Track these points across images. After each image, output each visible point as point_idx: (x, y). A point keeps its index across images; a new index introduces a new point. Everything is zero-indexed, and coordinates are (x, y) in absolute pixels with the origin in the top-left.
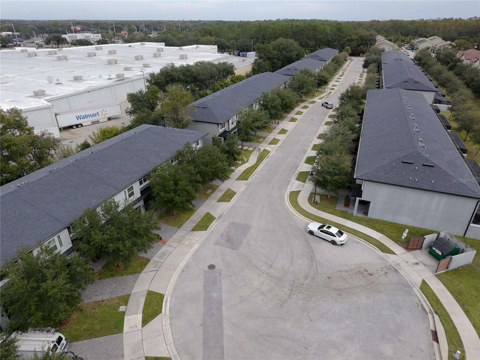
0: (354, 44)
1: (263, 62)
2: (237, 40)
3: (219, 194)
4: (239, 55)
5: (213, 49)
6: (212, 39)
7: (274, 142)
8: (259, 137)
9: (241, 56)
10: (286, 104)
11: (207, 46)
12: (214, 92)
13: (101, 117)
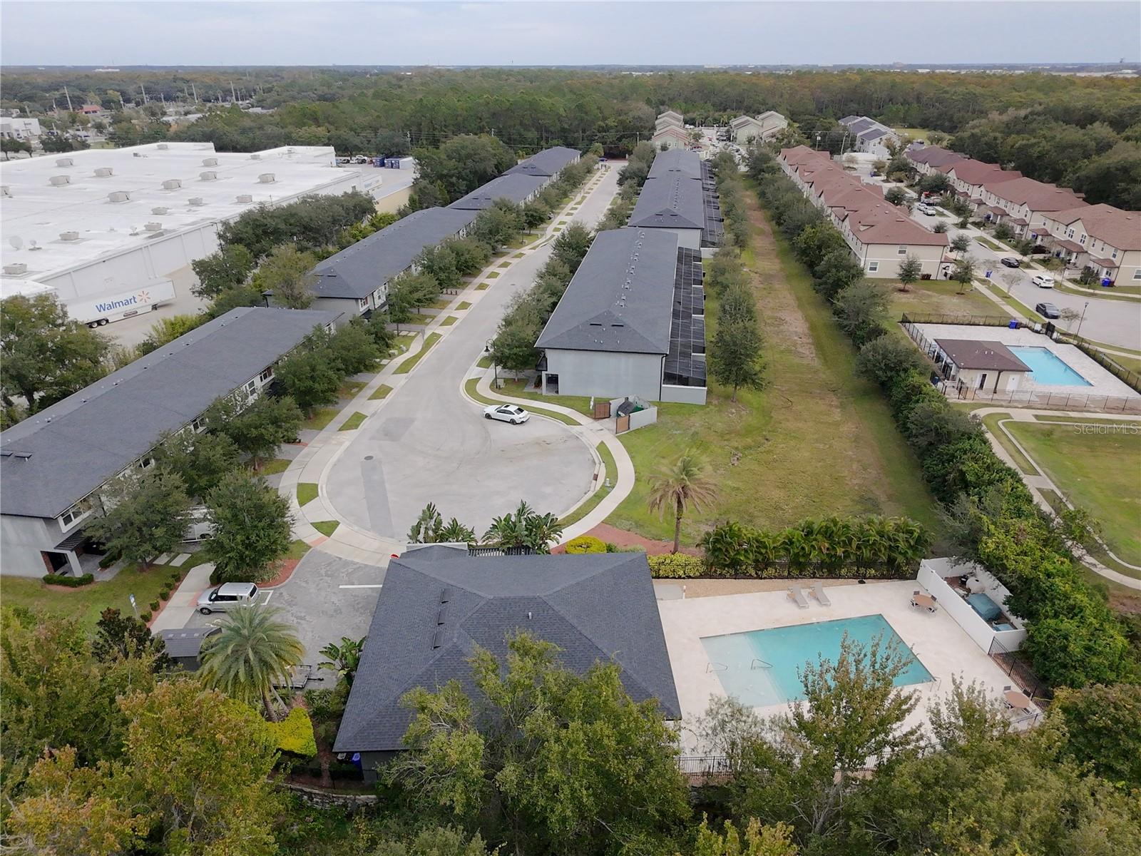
0: (611, 136)
1: (428, 186)
2: (375, 130)
3: (368, 392)
4: (383, 165)
5: (325, 154)
6: (321, 131)
7: (449, 321)
8: (426, 317)
9: (388, 167)
10: (466, 262)
11: (312, 147)
12: (343, 248)
13: (139, 304)
